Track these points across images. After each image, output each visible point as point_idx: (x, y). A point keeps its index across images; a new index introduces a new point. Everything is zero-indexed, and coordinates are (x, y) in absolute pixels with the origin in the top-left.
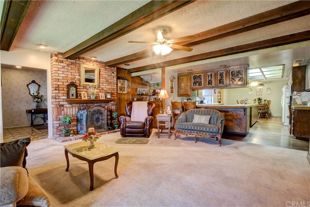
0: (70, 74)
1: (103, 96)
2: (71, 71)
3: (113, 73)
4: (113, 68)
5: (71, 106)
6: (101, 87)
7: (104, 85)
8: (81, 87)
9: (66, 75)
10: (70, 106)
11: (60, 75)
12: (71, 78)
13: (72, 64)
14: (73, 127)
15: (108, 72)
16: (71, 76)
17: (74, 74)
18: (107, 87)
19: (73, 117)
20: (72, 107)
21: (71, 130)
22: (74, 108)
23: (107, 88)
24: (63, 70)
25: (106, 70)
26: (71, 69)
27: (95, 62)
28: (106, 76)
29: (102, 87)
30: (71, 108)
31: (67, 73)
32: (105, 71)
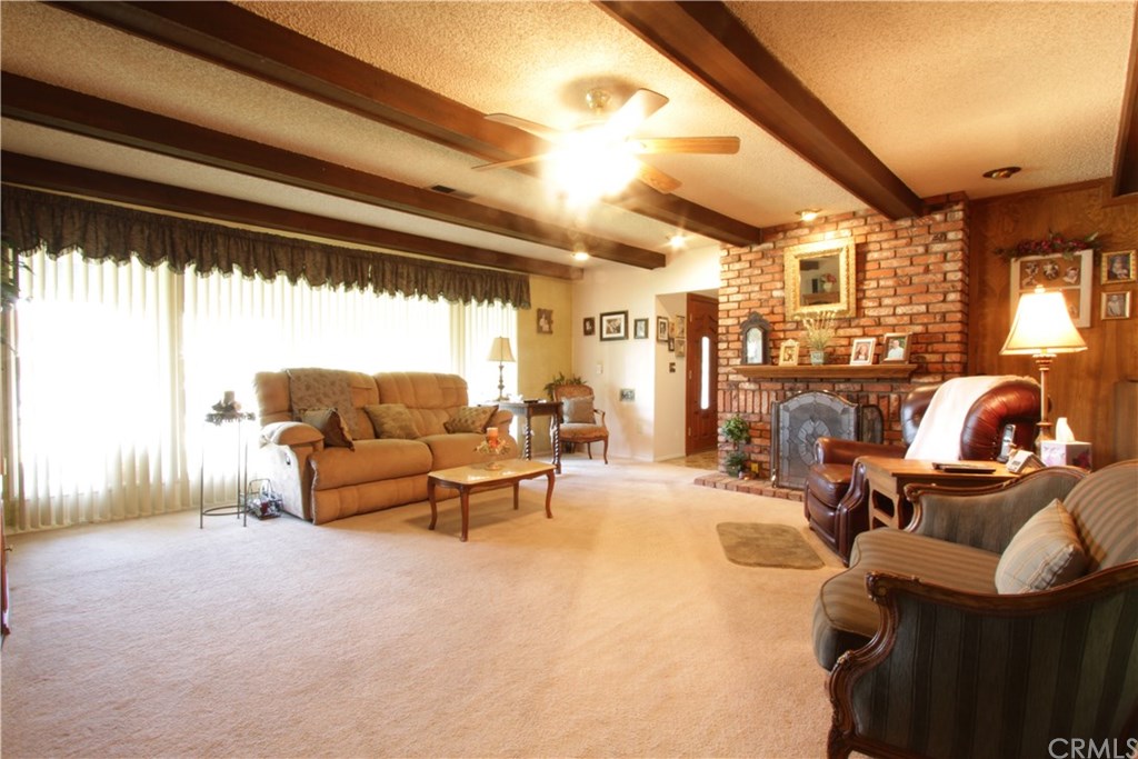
0: (757, 288)
1: (863, 352)
2: (760, 279)
3: (942, 238)
4: (938, 217)
5: (757, 387)
6: (869, 317)
7: (887, 306)
8: (789, 326)
9: (747, 296)
10: (752, 386)
11: (731, 299)
12: (760, 300)
13: (764, 255)
14: (760, 452)
15: (909, 244)
16: (758, 296)
17: (768, 286)
18: (899, 311)
19: (761, 421)
20: (760, 390)
21: (755, 462)
22: (765, 394)
23: (904, 314)
24: (738, 281)
25: (896, 238)
26: (760, 272)
27: (848, 219)
28: (895, 263)
29: (875, 314)
30: (757, 394)
31: (750, 288)
32: (894, 243)
